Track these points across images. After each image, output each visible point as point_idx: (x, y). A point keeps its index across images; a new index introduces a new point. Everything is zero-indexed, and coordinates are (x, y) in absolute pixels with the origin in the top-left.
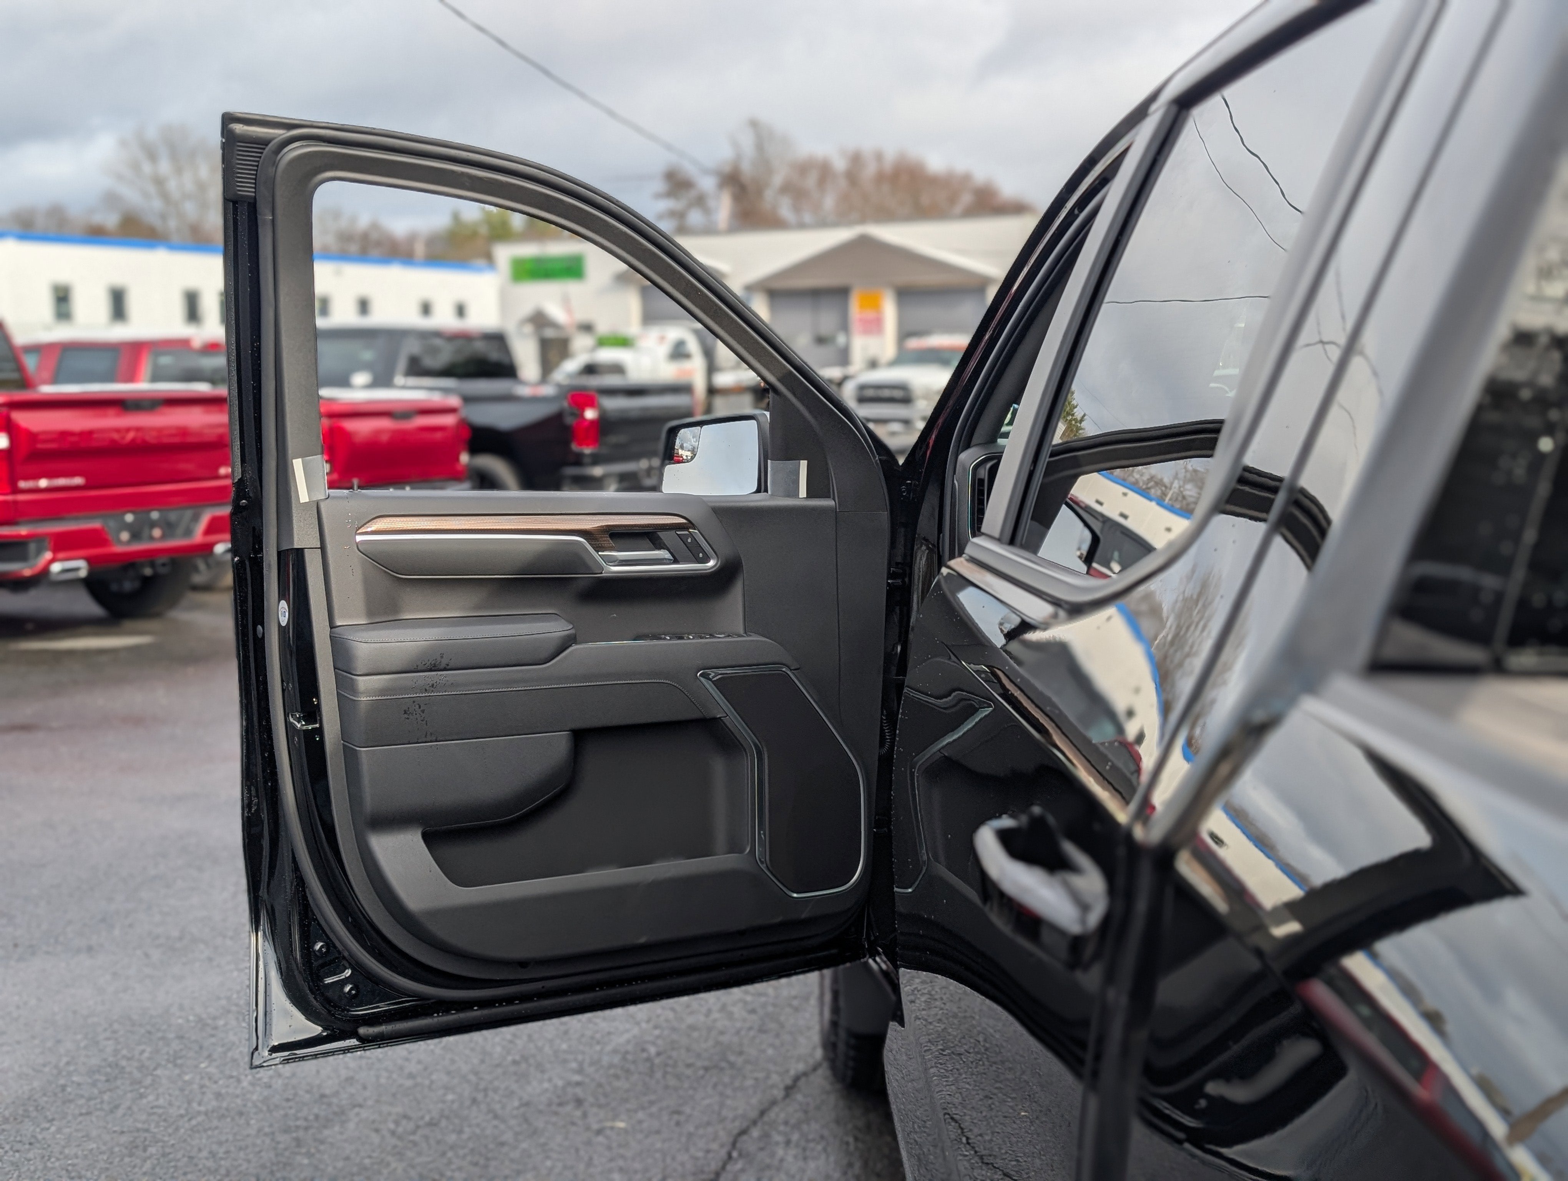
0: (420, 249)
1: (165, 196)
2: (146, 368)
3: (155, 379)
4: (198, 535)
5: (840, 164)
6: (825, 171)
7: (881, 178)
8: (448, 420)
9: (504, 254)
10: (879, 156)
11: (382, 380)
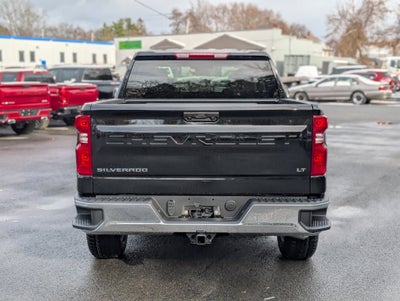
0: (93, 37)
1: (12, 20)
2: (23, 78)
3: (26, 80)
4: (38, 115)
5: (229, 7)
6: (224, 9)
7: (243, 12)
8: (93, 90)
9: (117, 40)
11: (78, 81)
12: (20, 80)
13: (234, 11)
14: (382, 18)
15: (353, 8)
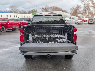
0: (28, 13)
1: (13, 10)
4: (16, 27)
5: (52, 7)
7: (55, 8)
8: (27, 23)
9: (32, 13)
10: (55, 7)
11: (24, 21)
12: (13, 21)
13: (53, 8)
14: (80, 9)
15: (75, 7)
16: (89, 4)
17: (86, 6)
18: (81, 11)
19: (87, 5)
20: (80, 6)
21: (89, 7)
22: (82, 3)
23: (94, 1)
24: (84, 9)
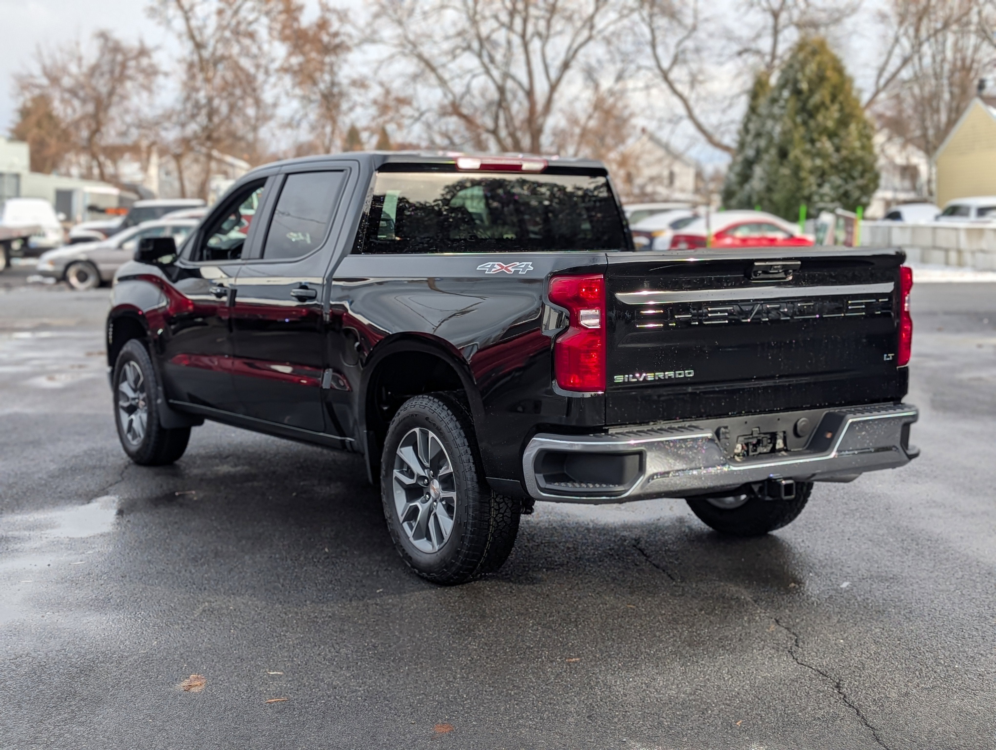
14: (148, 89)
16: (251, 35)
17: (206, 54)
18: (157, 124)
19: (221, 51)
20: (143, 52)
21: (250, 79)
22: (168, 23)
23: (300, 8)
24: (188, 98)
